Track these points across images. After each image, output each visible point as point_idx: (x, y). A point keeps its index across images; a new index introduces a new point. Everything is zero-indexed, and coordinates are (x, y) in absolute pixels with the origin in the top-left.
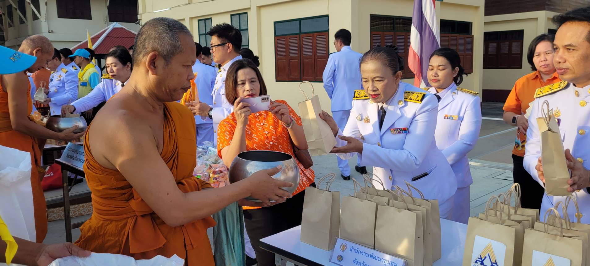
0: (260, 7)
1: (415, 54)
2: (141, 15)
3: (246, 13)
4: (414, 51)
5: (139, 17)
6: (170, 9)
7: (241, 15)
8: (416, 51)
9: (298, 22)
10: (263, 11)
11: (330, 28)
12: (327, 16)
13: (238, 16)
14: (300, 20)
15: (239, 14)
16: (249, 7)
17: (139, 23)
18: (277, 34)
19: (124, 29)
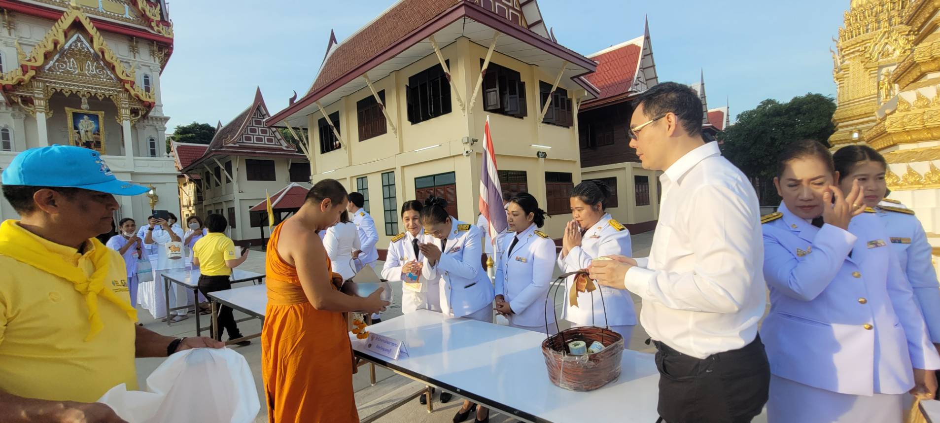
0: (403, 167)
1: (484, 202)
2: (312, 176)
3: (393, 172)
4: (483, 201)
5: (311, 178)
6: (335, 170)
7: (389, 174)
8: (485, 200)
9: (433, 177)
10: (405, 169)
11: (457, 181)
12: (454, 172)
13: (387, 174)
14: (434, 176)
15: (388, 173)
16: (394, 167)
17: (310, 183)
18: (417, 187)
19: (302, 188)
